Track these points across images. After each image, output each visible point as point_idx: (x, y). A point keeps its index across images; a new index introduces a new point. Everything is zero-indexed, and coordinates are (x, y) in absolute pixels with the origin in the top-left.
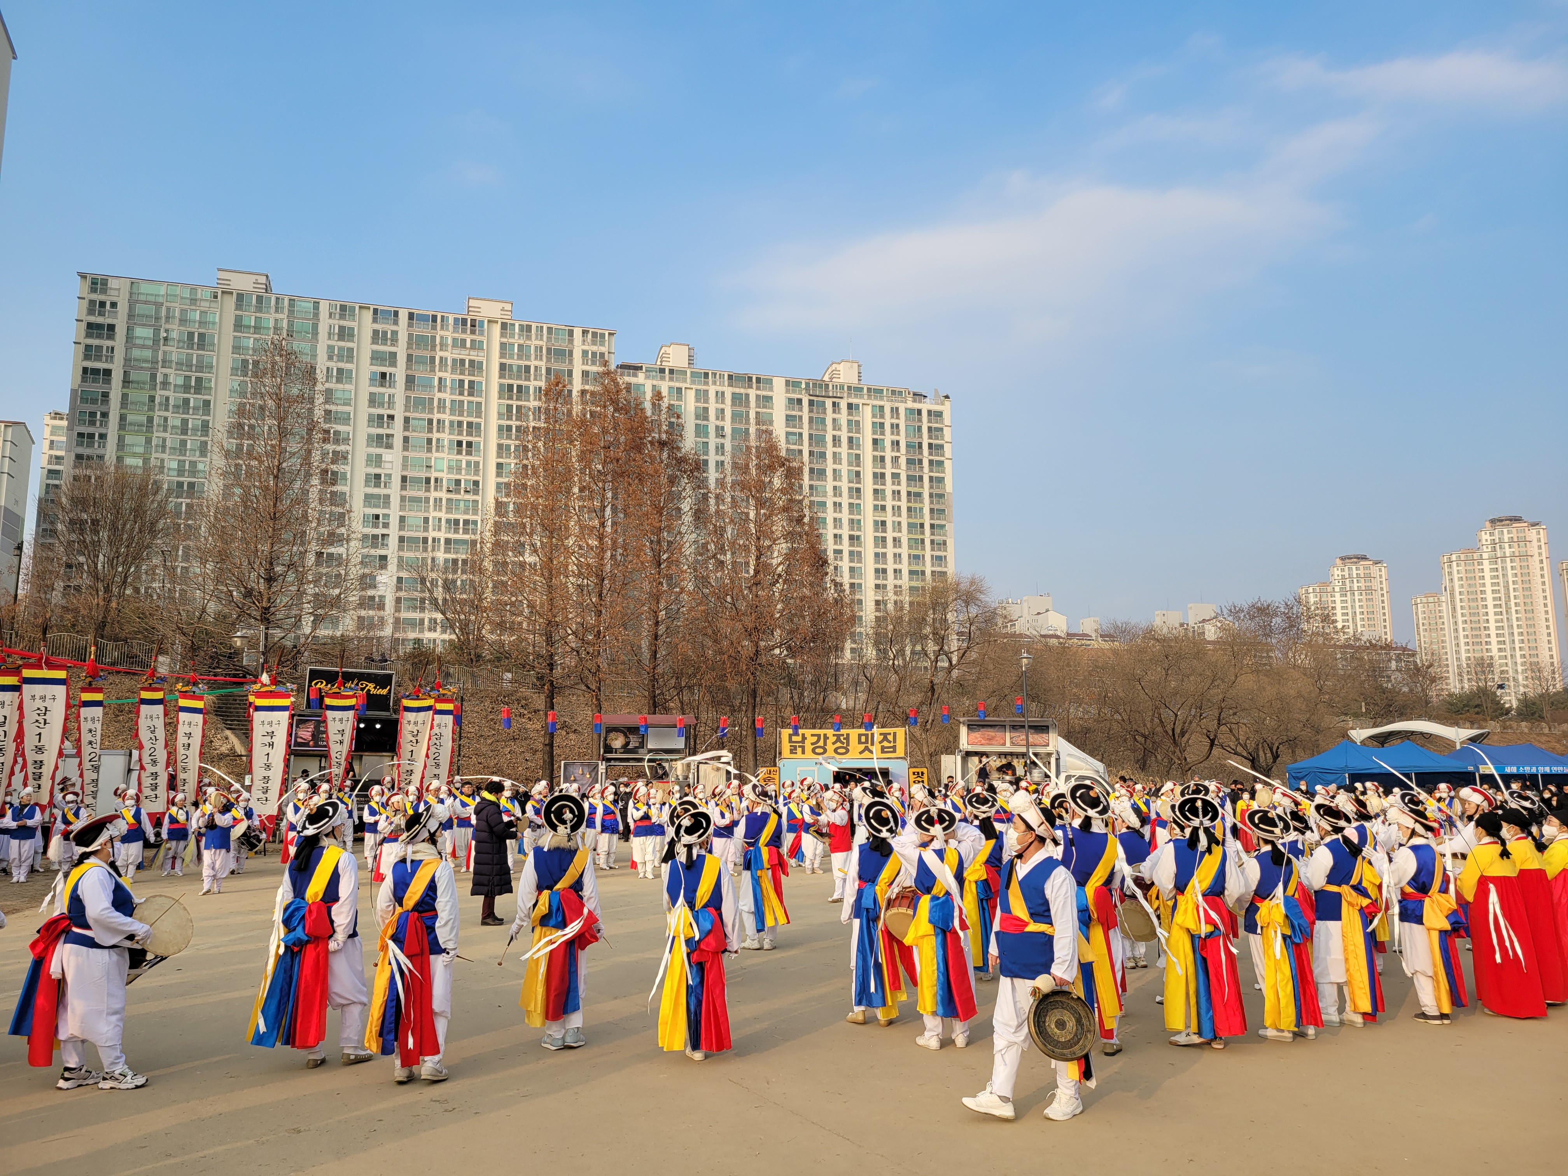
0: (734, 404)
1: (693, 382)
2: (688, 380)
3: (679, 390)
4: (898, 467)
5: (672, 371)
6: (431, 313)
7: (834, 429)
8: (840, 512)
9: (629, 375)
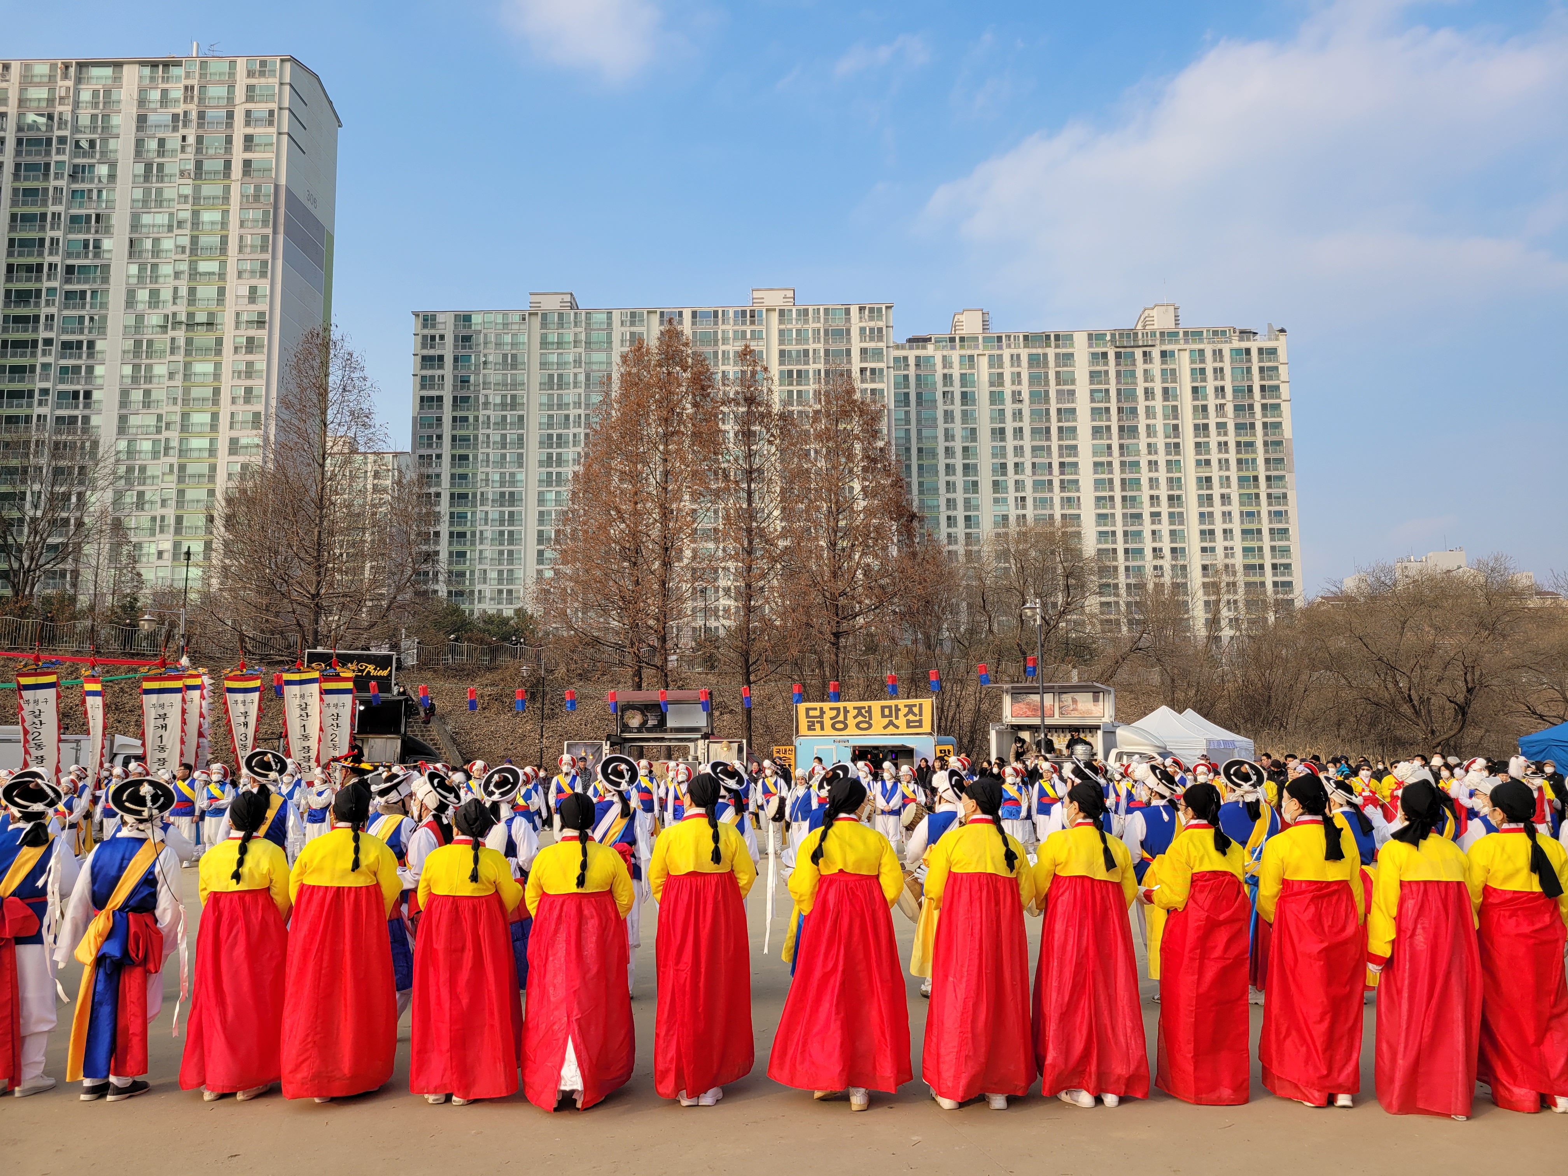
0: (1030, 365)
1: (985, 348)
2: (981, 346)
3: (971, 357)
4: (1224, 415)
5: (962, 339)
6: (712, 310)
7: (1146, 381)
8: (1157, 470)
9: (918, 348)
